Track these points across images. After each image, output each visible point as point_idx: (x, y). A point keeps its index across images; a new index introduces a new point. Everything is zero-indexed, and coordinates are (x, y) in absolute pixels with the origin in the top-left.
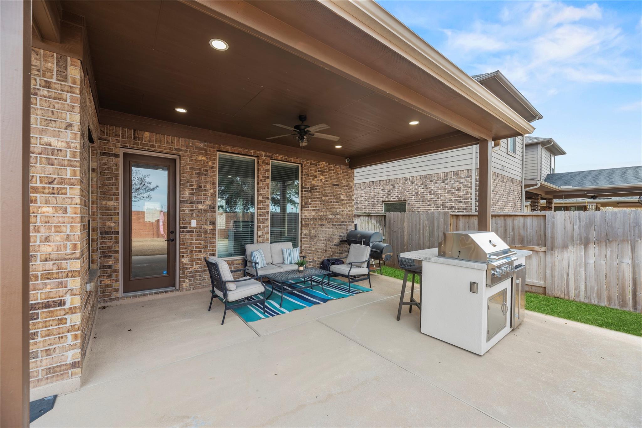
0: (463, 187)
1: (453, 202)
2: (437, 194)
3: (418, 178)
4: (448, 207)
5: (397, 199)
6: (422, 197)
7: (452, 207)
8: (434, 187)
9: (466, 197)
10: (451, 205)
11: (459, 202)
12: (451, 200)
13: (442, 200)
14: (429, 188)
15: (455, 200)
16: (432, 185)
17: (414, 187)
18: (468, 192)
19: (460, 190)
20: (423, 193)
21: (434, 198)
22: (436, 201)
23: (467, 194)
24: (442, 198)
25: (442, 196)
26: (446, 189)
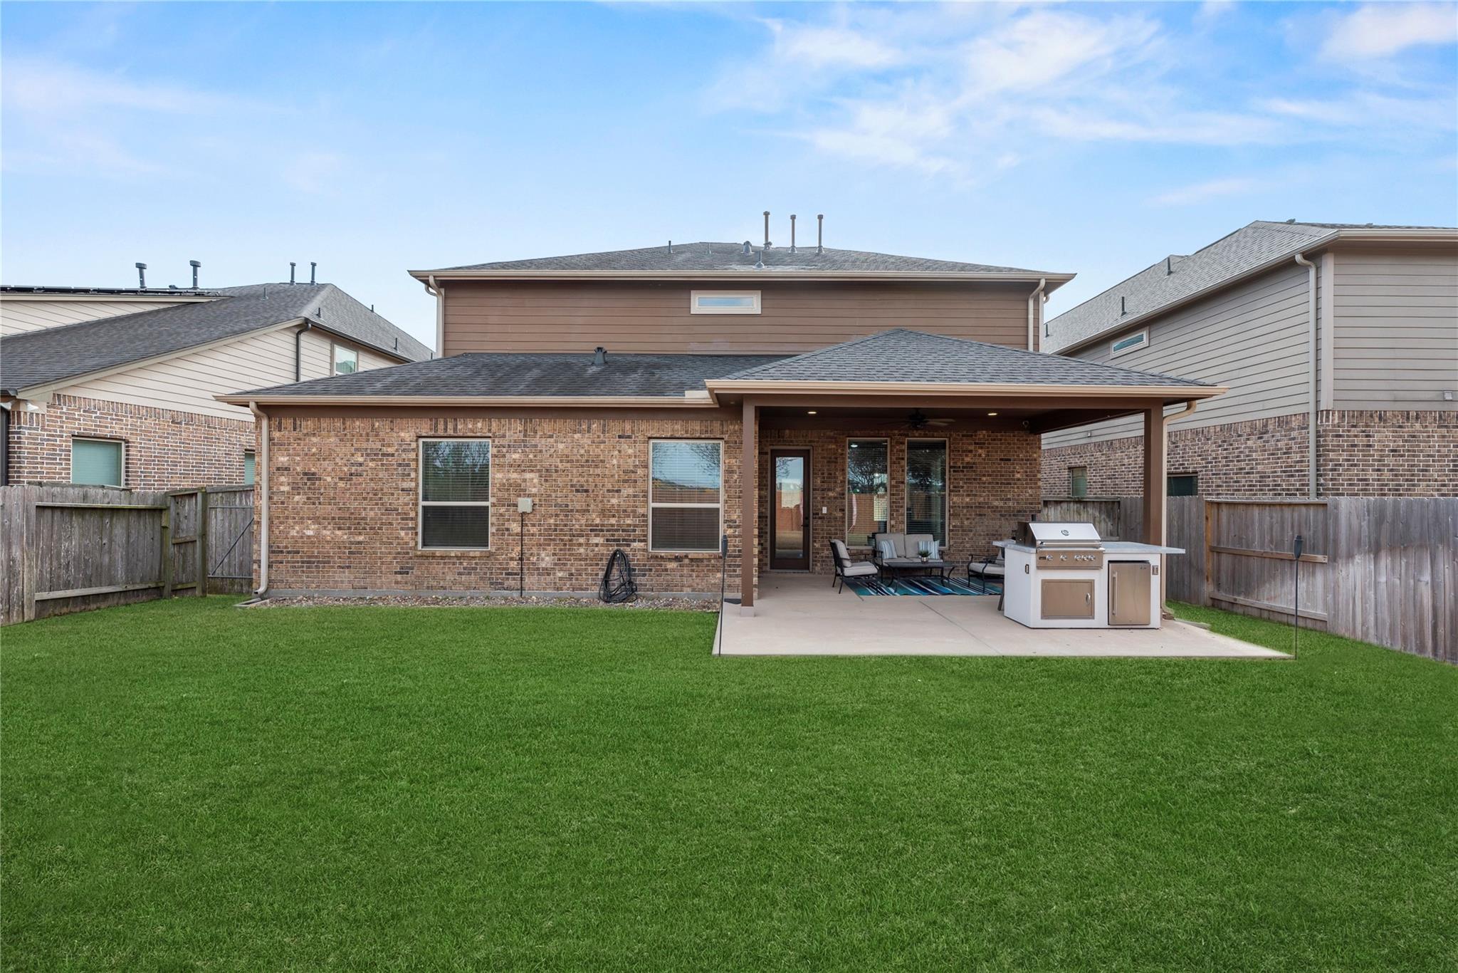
0: (1295, 448)
1: (1278, 476)
2: (1249, 460)
3: (1218, 429)
5: (1181, 470)
6: (1225, 468)
7: (1276, 485)
8: (1245, 448)
9: (1302, 466)
10: (1274, 481)
11: (1289, 476)
12: (1275, 472)
13: (1258, 473)
14: (1237, 448)
15: (1281, 472)
16: (1242, 444)
17: (1210, 446)
18: (1303, 457)
19: (1291, 453)
20: (1226, 458)
21: (1245, 469)
22: (1248, 473)
23: (1302, 461)
24: (1260, 468)
25: (1259, 464)
26: (1265, 451)
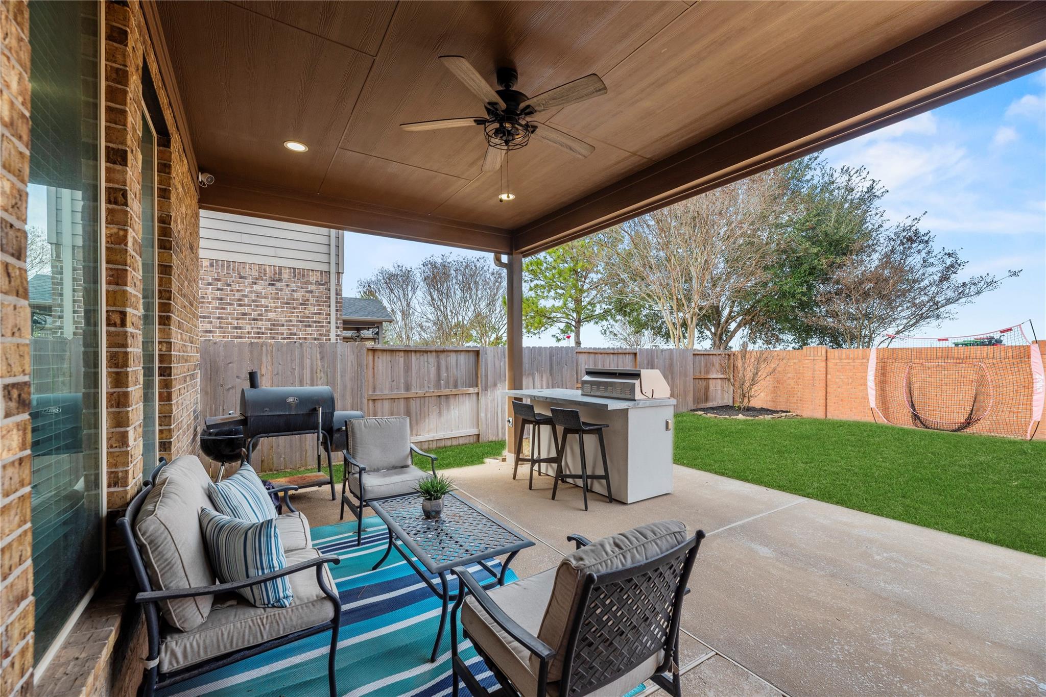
0: (313, 301)
1: (293, 325)
2: (257, 306)
4: (283, 334)
6: (217, 308)
7: (291, 334)
8: (251, 292)
9: (319, 318)
10: (289, 329)
11: (306, 326)
12: (291, 321)
13: (269, 320)
14: (238, 291)
15: (297, 321)
16: (246, 287)
18: (321, 310)
19: (308, 305)
20: (221, 299)
21: (250, 314)
22: (254, 319)
23: (320, 314)
24: (271, 315)
25: (271, 311)
26: (278, 299)
